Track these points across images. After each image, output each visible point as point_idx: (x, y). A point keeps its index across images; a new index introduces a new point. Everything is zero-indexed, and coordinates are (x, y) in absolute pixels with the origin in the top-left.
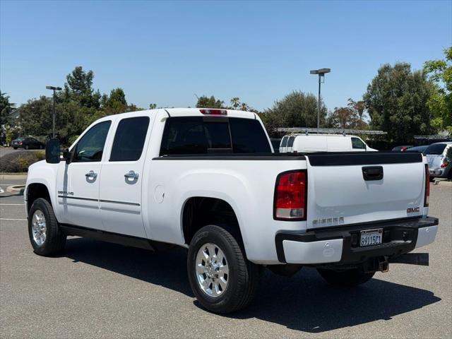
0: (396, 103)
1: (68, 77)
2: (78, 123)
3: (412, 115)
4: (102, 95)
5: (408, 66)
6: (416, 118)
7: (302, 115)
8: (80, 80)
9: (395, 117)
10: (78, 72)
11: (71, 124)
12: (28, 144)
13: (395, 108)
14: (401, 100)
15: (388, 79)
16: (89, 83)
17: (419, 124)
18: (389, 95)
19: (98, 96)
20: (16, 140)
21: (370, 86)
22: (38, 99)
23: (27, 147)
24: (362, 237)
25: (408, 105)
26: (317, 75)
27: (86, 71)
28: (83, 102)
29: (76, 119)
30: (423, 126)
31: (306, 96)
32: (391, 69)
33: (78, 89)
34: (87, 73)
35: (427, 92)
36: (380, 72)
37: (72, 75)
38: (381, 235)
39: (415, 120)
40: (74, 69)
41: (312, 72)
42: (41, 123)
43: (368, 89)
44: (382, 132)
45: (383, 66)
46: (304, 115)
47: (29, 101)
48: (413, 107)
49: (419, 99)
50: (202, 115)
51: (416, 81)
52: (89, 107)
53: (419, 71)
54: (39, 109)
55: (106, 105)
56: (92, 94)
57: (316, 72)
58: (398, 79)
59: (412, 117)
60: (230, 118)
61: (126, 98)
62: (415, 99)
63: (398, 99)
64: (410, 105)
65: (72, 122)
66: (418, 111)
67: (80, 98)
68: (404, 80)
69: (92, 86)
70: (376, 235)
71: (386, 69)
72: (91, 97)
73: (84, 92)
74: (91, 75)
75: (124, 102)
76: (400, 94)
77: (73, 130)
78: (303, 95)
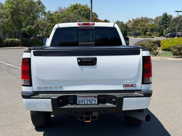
20: (167, 34)
24: (78, 99)
38: (96, 99)
50: (78, 26)
60: (96, 27)
70: (91, 99)
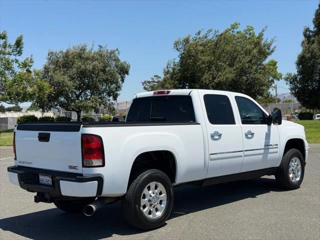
24: (40, 177)
38: (51, 180)
70: (48, 179)
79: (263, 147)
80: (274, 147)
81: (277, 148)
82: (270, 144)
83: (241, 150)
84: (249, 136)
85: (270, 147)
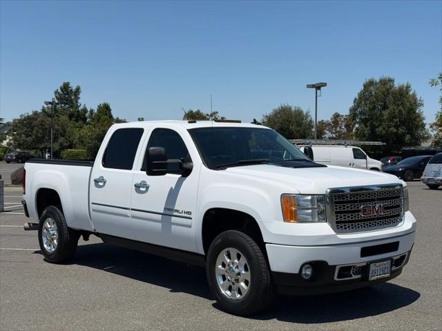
0: (382, 115)
1: (56, 92)
2: (69, 137)
3: (397, 127)
4: (89, 110)
5: (391, 81)
6: (401, 130)
7: (291, 128)
8: (68, 95)
9: (380, 129)
10: (66, 87)
11: (63, 138)
12: (21, 158)
13: (381, 121)
14: (386, 113)
15: (374, 93)
16: (77, 98)
17: (404, 135)
18: (374, 108)
19: (85, 110)
20: (9, 155)
21: (356, 99)
22: (31, 114)
23: (20, 161)
25: (393, 118)
26: (314, 89)
27: (73, 87)
28: (71, 116)
29: (67, 133)
30: (408, 137)
31: (293, 109)
32: (376, 83)
33: (66, 104)
34: (74, 89)
35: (411, 105)
36: (365, 86)
37: (59, 91)
39: (400, 132)
40: (62, 84)
41: (309, 86)
42: (34, 137)
43: (354, 102)
44: (380, 143)
45: (368, 80)
46: (293, 128)
47: (21, 116)
48: (398, 120)
49: (404, 112)
51: (400, 95)
52: (77, 121)
53: (403, 85)
54: (31, 123)
55: (93, 119)
56: (80, 108)
57: (313, 86)
58: (383, 93)
59: (398, 129)
61: (112, 112)
62: (400, 111)
63: (383, 112)
64: (395, 117)
65: (63, 136)
66: (403, 123)
67: (68, 112)
68: (388, 93)
69: (79, 101)
71: (371, 83)
72: (78, 111)
73: (72, 107)
74: (78, 90)
75: (111, 117)
76: (385, 107)
77: (65, 144)
78: (290, 108)
79: (162, 212)
80: (183, 215)
81: (191, 218)
82: (175, 208)
83: (127, 207)
84: (141, 189)
85: (175, 214)
